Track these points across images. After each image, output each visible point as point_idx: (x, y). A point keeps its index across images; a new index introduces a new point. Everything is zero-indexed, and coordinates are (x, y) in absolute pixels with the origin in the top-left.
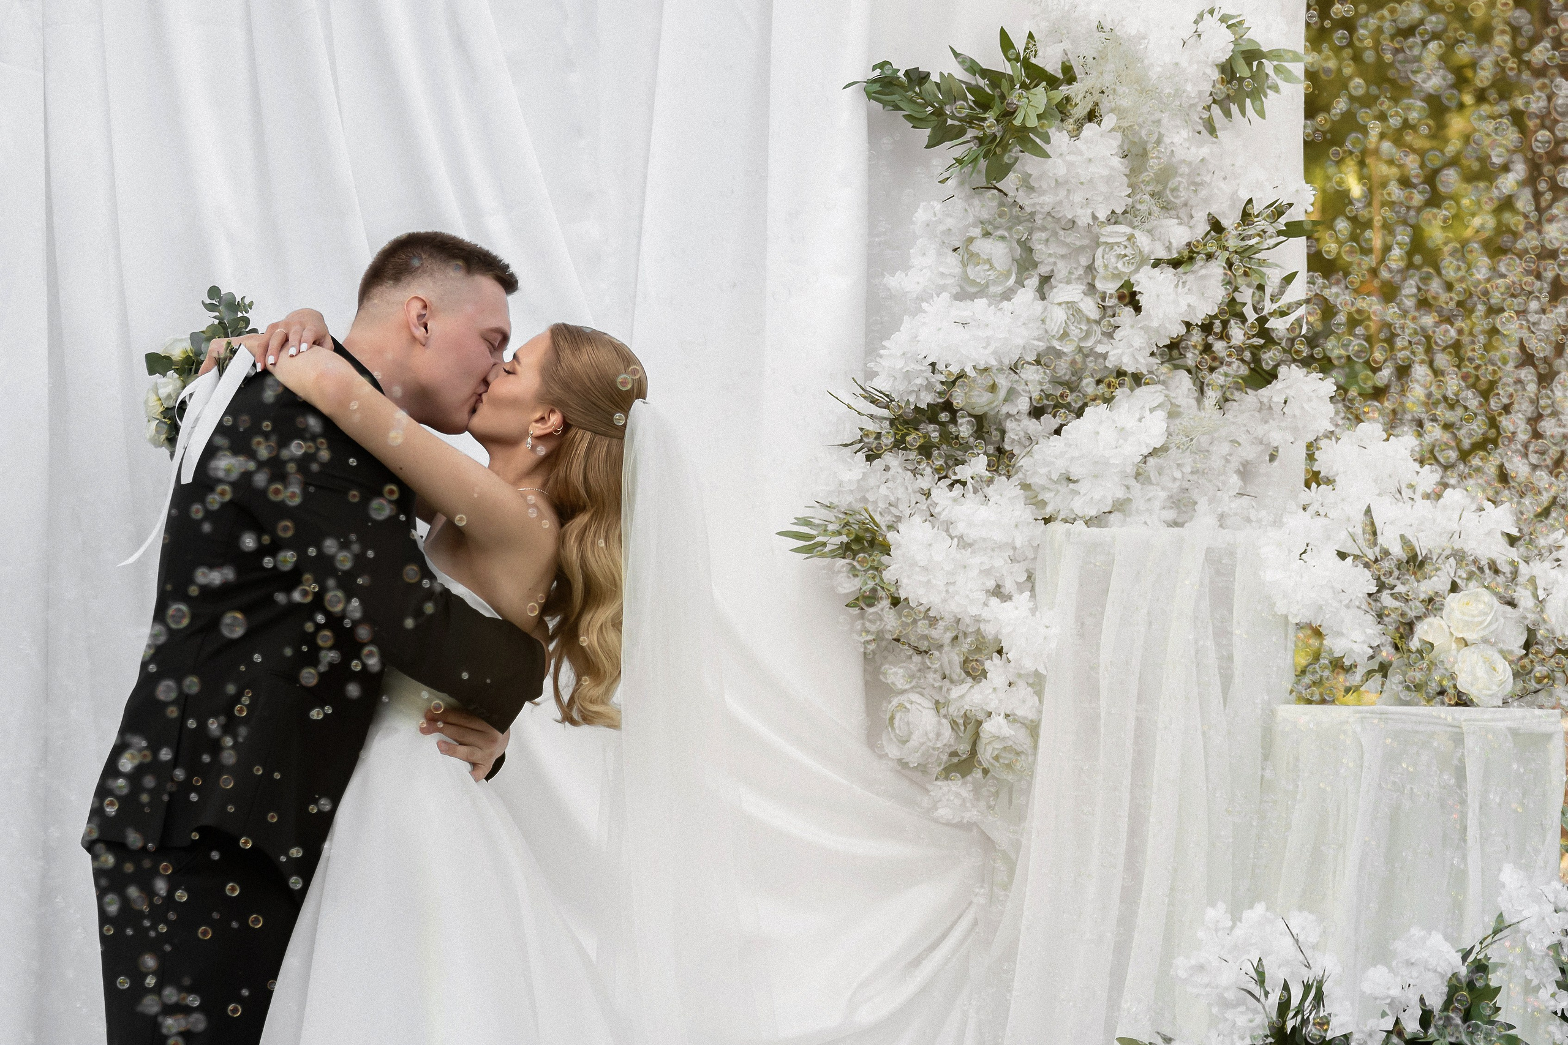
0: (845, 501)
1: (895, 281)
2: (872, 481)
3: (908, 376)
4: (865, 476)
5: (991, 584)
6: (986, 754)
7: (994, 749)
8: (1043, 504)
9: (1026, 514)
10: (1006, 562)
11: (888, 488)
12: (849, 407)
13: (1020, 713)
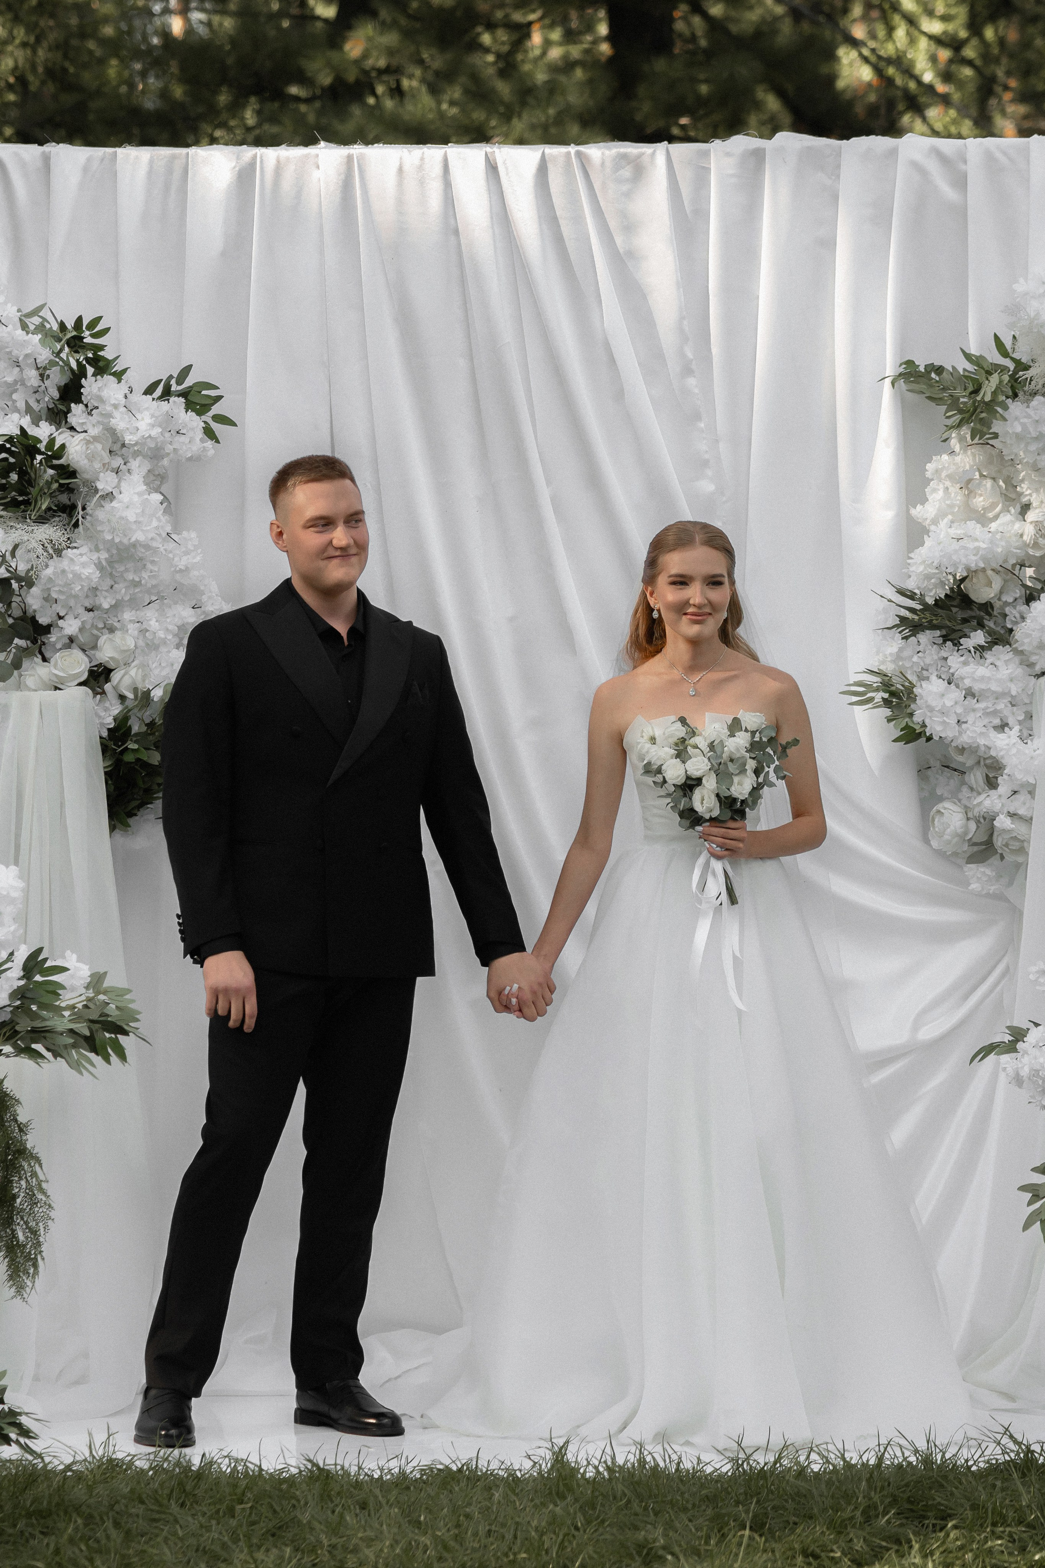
0: (889, 668)
1: (918, 512)
2: (906, 654)
3: (928, 577)
4: (901, 650)
5: (997, 722)
6: (998, 842)
7: (1003, 839)
8: (1031, 665)
9: (1019, 671)
10: (1006, 706)
11: (919, 657)
12: (890, 601)
13: (1021, 812)
